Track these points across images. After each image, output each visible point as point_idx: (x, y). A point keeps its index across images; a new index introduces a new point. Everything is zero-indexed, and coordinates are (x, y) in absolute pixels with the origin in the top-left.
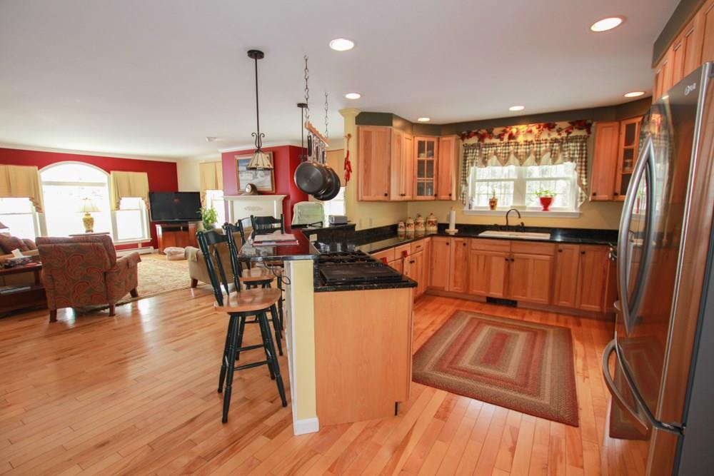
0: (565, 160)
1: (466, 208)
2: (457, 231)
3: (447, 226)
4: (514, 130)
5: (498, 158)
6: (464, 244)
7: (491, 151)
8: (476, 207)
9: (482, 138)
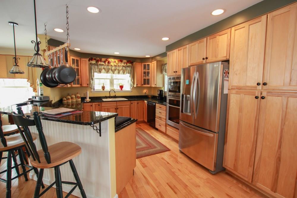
0: (127, 73)
1: (92, 90)
2: (90, 100)
3: (86, 98)
4: (110, 60)
5: (105, 70)
6: (99, 105)
7: (102, 67)
8: (96, 90)
9: (97, 61)
